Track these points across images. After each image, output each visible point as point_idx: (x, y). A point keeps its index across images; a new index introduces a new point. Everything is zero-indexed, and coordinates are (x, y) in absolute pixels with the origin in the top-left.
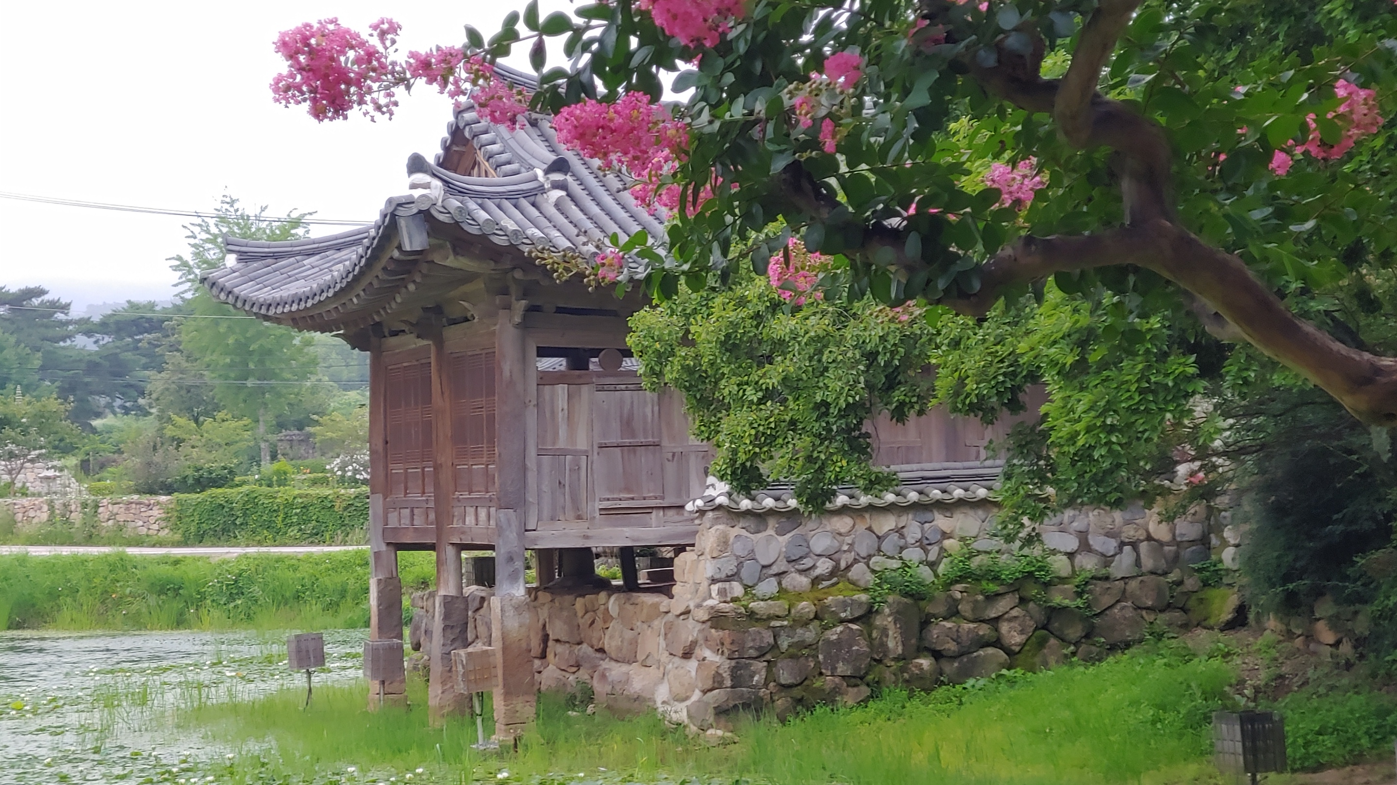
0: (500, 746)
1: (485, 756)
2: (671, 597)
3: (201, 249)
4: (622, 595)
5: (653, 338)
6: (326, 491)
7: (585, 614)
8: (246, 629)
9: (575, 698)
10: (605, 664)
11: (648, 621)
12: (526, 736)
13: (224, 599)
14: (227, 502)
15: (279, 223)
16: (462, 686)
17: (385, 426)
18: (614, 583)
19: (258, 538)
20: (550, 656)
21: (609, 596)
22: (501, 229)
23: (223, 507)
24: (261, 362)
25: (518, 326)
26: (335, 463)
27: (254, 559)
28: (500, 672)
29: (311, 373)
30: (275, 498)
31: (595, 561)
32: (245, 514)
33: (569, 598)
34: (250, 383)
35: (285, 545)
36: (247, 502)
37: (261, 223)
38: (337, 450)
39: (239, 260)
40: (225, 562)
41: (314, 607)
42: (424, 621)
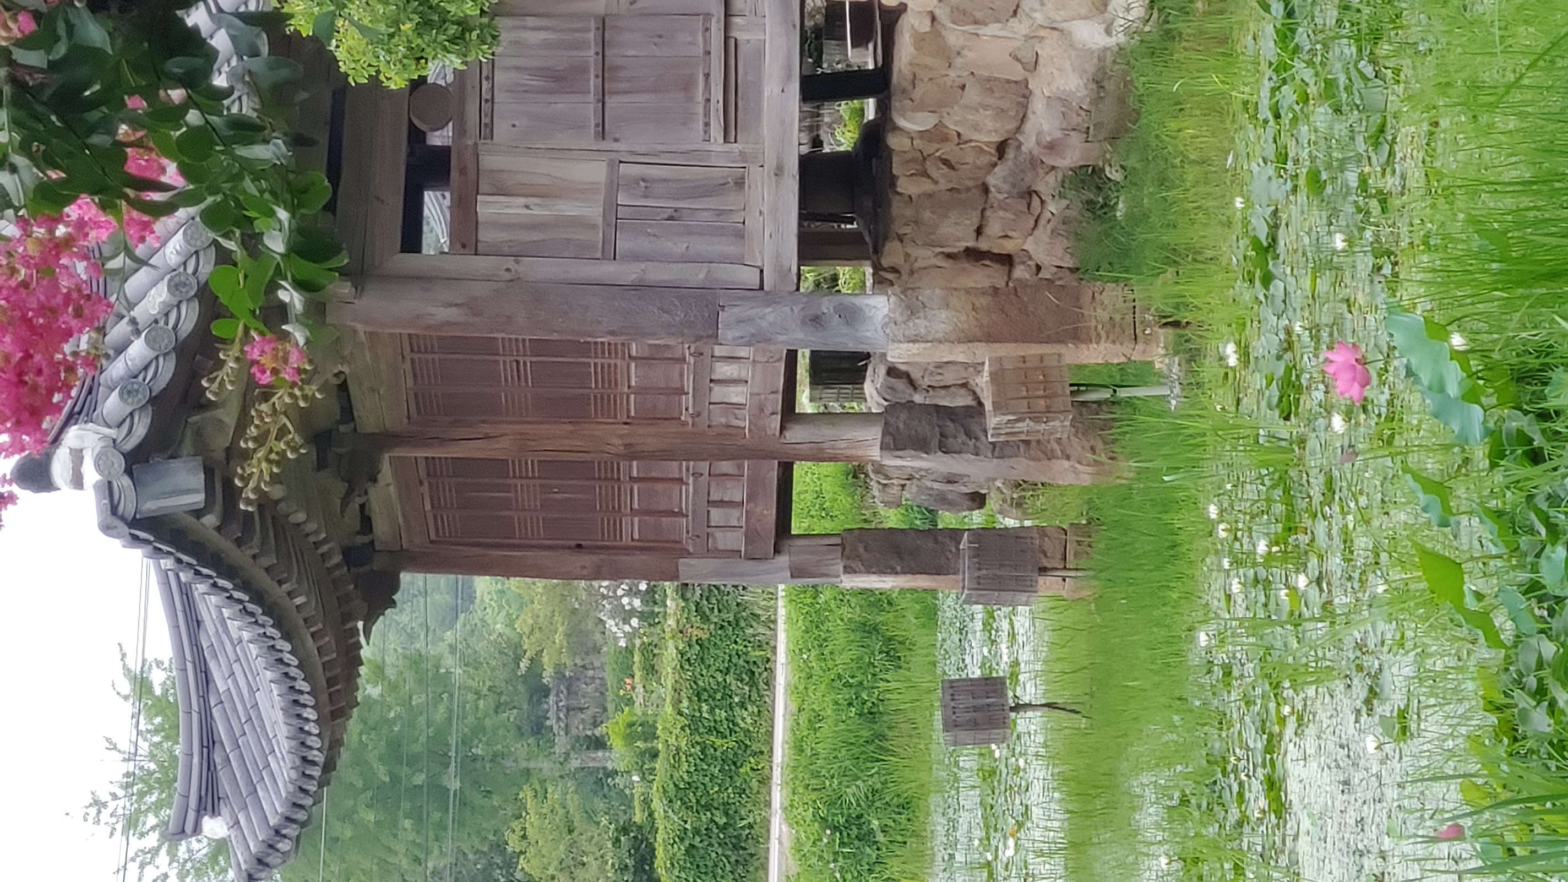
0: (1176, 353)
1: (1193, 385)
2: (903, 8)
3: (189, 865)
4: (895, 104)
5: (391, 36)
6: (669, 654)
7: (930, 177)
8: (928, 814)
9: (1090, 202)
10: (1029, 142)
11: (948, 56)
12: (1158, 304)
13: (868, 850)
14: (682, 840)
15: (142, 717)
16: (1057, 423)
17: (549, 548)
18: (870, 114)
19: (754, 783)
20: (1008, 247)
21: (896, 128)
22: (167, 315)
23: (692, 846)
24: (413, 761)
25: (359, 287)
26: (614, 629)
27: (794, 793)
28: (1034, 350)
29: (437, 667)
30: (678, 749)
31: (827, 149)
32: (708, 807)
33: (897, 207)
34: (454, 784)
35: (770, 734)
36: (684, 803)
37: (140, 752)
38: (590, 625)
39: (215, 812)
40: (798, 847)
41: (893, 685)
42: (929, 484)
